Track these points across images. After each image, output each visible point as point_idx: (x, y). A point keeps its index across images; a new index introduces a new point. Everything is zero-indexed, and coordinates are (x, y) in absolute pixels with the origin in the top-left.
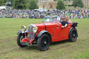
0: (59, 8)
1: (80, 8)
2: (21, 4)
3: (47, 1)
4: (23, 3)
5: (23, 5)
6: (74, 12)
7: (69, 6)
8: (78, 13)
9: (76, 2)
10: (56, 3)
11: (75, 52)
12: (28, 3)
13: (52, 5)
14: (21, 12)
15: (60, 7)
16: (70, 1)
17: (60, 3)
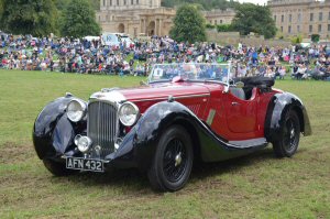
0: (181, 35)
1: (262, 37)
2: (29, 14)
3: (137, 7)
4: (38, 9)
5: (35, 15)
6: (242, 53)
7: (222, 29)
8: (254, 60)
9: (247, 16)
10: (169, 16)
11: (240, 210)
12: (59, 8)
13: (153, 23)
14: (29, 46)
15: (186, 32)
16: (223, 9)
17: (185, 18)
